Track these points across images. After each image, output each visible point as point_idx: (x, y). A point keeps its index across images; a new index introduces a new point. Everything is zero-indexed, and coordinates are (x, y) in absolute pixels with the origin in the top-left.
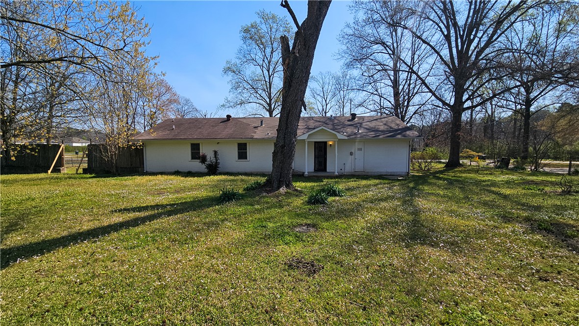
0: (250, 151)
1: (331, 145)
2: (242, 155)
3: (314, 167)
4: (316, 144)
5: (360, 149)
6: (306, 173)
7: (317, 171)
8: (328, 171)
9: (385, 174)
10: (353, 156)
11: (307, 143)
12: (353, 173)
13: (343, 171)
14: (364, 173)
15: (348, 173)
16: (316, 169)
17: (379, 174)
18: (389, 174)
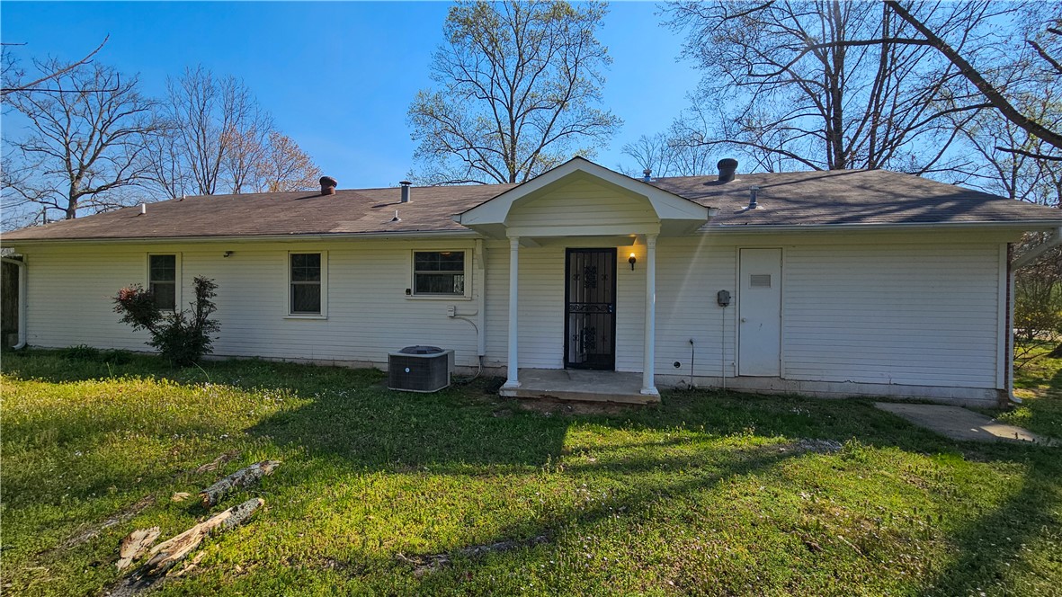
0: (331, 282)
1: (632, 261)
2: (305, 299)
3: (562, 351)
4: (573, 256)
5: (762, 281)
6: (512, 382)
7: (576, 366)
8: (621, 365)
9: (882, 391)
10: (729, 310)
11: (514, 245)
12: (733, 384)
13: (684, 371)
14: (778, 387)
15: (707, 383)
16: (571, 360)
17: (854, 391)
18: (905, 393)
